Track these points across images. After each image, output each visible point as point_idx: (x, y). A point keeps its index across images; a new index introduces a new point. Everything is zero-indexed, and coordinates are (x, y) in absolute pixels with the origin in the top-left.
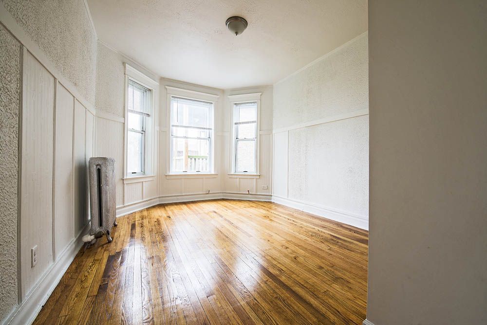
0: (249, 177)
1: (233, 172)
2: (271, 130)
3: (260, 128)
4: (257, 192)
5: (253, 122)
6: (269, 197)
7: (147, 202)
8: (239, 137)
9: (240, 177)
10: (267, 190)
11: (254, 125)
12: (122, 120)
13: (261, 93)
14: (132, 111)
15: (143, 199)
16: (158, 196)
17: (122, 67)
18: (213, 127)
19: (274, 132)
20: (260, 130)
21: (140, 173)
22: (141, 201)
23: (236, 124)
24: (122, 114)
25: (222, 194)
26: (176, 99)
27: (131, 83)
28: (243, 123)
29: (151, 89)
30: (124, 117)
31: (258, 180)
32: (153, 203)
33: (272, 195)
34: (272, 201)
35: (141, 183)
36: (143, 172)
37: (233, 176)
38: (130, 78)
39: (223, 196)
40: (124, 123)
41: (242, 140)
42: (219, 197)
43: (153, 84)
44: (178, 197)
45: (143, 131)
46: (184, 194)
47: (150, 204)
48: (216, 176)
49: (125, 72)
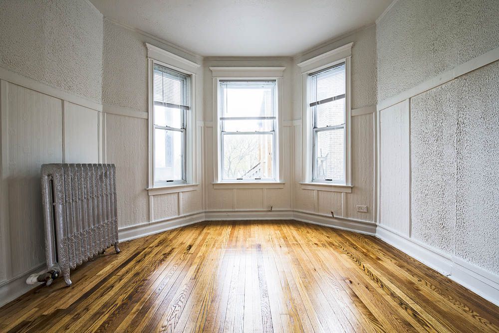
0: (333, 189)
1: (308, 180)
2: (373, 106)
3: (352, 106)
4: (347, 215)
5: (339, 97)
6: (371, 227)
7: (185, 219)
8: (319, 126)
9: (319, 188)
10: (368, 214)
11: (342, 101)
12: (144, 115)
13: (351, 44)
14: (161, 104)
15: (179, 215)
16: (204, 211)
17: (143, 48)
18: (277, 115)
19: (379, 108)
20: (352, 109)
21: (180, 181)
22: (177, 216)
23: (312, 105)
24: (144, 108)
25: (292, 213)
26: (225, 83)
27: (157, 67)
28: (323, 102)
29: (189, 73)
30: (147, 111)
31: (350, 196)
32: (196, 219)
33: (377, 224)
34: (378, 235)
35: (176, 195)
36: (184, 180)
37: (310, 188)
38: (155, 62)
39: (294, 216)
40: (148, 119)
41: (323, 129)
42: (287, 216)
43: (193, 67)
44: (229, 214)
45: (184, 129)
46: (236, 210)
47: (190, 220)
48: (282, 186)
49: (147, 54)
